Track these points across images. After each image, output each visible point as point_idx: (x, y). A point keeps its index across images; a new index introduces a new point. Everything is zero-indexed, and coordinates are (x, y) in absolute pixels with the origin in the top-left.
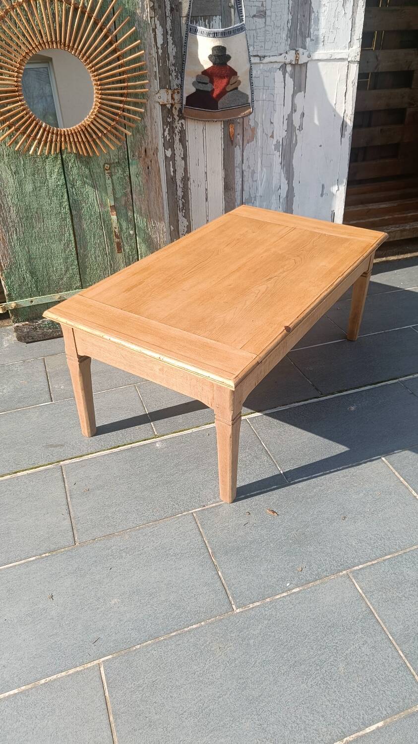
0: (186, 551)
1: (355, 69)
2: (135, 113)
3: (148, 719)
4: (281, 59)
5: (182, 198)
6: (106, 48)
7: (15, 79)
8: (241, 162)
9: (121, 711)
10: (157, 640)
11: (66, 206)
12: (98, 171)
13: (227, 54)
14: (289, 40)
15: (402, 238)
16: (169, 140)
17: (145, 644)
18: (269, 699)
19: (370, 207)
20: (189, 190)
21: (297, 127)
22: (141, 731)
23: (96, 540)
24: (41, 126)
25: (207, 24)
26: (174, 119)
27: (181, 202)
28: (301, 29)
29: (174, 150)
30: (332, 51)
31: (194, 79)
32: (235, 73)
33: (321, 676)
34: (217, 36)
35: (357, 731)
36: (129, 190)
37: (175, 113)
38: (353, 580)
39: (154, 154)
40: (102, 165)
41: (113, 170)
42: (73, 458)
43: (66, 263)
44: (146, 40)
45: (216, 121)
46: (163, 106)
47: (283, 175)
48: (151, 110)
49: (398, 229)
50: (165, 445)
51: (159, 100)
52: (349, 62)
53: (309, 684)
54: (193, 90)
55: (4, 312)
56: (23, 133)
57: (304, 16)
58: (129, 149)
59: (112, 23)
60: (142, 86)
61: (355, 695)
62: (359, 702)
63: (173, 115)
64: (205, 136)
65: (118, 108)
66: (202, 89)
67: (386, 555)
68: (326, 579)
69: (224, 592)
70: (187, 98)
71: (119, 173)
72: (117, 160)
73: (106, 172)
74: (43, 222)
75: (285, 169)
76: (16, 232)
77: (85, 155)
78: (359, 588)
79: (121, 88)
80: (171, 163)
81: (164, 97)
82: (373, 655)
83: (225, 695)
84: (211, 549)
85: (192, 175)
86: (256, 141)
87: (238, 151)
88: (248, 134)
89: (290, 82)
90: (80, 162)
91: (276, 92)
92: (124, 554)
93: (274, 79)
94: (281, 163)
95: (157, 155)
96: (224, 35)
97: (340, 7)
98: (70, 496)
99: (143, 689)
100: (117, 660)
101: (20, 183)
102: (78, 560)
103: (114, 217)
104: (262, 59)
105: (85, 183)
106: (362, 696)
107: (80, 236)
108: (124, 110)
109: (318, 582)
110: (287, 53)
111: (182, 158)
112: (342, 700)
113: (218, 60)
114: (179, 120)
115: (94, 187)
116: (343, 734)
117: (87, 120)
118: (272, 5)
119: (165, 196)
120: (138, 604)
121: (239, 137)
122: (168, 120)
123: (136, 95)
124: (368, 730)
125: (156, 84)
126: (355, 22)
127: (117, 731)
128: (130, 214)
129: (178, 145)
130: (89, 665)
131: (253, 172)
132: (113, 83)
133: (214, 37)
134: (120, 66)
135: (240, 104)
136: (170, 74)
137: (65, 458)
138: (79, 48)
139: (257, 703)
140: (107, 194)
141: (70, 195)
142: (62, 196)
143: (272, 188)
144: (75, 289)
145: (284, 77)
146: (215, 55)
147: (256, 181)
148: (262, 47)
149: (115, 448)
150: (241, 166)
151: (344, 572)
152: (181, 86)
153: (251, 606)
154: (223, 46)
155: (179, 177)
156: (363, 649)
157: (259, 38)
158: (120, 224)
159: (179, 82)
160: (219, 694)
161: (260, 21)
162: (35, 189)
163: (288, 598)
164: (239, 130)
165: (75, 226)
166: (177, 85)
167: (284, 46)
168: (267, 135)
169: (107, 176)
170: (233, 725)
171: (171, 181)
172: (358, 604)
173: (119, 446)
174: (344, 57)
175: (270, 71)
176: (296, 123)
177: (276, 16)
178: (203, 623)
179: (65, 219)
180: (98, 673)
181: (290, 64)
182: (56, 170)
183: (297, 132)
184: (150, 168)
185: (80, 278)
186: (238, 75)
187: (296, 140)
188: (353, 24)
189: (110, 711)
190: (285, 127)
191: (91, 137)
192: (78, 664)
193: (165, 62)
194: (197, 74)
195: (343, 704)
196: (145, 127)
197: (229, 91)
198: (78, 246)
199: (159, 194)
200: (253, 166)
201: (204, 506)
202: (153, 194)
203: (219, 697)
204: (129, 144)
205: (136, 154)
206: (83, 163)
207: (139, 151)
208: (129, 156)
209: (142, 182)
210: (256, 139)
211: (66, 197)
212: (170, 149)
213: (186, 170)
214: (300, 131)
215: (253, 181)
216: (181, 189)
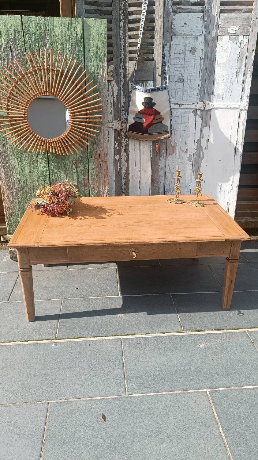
0: (28, 433)
1: (244, 115)
2: (94, 133)
4: (193, 106)
5: (125, 185)
6: (79, 95)
7: (24, 111)
12: (69, 164)
13: (153, 102)
14: (199, 96)
16: (118, 149)
21: (204, 148)
24: (35, 137)
25: (144, 85)
26: (122, 138)
27: (123, 187)
28: (207, 90)
30: (229, 103)
31: (134, 116)
32: (159, 113)
34: (146, 91)
36: (87, 177)
37: (123, 134)
39: (104, 157)
40: (71, 161)
41: (78, 165)
44: (103, 92)
45: (147, 141)
46: (115, 130)
47: (193, 177)
48: (104, 132)
50: (58, 346)
51: (112, 127)
52: (240, 110)
54: (133, 122)
55: (4, 241)
56: (25, 140)
57: (210, 82)
58: (89, 153)
59: (83, 83)
60: (100, 118)
63: (121, 135)
64: (140, 149)
65: (83, 129)
66: (138, 121)
70: (130, 126)
71: (81, 166)
72: (81, 159)
73: (74, 165)
74: (33, 190)
76: (17, 195)
77: (60, 154)
79: (87, 118)
80: (118, 163)
81: (116, 125)
84: (46, 436)
85: (131, 172)
86: (175, 154)
87: (162, 160)
88: (170, 150)
89: (199, 120)
91: (189, 125)
93: (188, 118)
94: (192, 169)
95: (107, 157)
96: (151, 91)
97: (234, 78)
101: (22, 167)
104: (180, 106)
105: (60, 171)
108: (87, 131)
110: (197, 103)
111: (126, 161)
113: (147, 105)
114: (125, 138)
115: (66, 173)
117: (63, 135)
118: (188, 75)
121: (163, 151)
122: (118, 138)
123: (95, 123)
125: (111, 117)
126: (244, 86)
128: (87, 191)
129: (123, 153)
131: (173, 173)
132: (81, 115)
133: (145, 92)
134: (86, 106)
135: (162, 131)
136: (121, 112)
138: (62, 96)
140: (73, 178)
141: (50, 177)
142: (46, 177)
143: (185, 184)
145: (196, 117)
146: (145, 103)
148: (180, 99)
149: (26, 341)
150: (164, 168)
152: (127, 119)
154: (150, 97)
155: (123, 172)
157: (178, 94)
159: (126, 117)
161: (180, 85)
162: (30, 171)
164: (164, 147)
166: (125, 119)
167: (195, 99)
168: (183, 151)
169: (74, 168)
171: (118, 174)
173: (29, 341)
174: (237, 107)
175: (186, 113)
176: (203, 144)
177: (191, 82)
181: (199, 109)
182: (44, 162)
183: (204, 150)
184: (101, 165)
186: (161, 114)
187: (203, 155)
188: (243, 88)
190: (196, 147)
191: (65, 144)
193: (118, 105)
194: (136, 113)
196: (100, 141)
197: (155, 124)
199: (106, 181)
200: (173, 169)
202: (102, 181)
204: (89, 151)
205: (93, 156)
206: (60, 159)
207: (95, 155)
208: (89, 157)
209: (96, 173)
210: (175, 153)
211: (48, 177)
212: (118, 155)
213: (127, 168)
214: (206, 150)
215: (172, 179)
216: (124, 180)
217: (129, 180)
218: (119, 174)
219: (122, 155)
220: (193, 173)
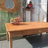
13: (31, 2)
14: (39, 2)
21: (40, 12)
31: (27, 5)
72: (16, 14)
80: (23, 16)
81: (23, 7)
86: (35, 14)
89: (39, 7)
91: (37, 8)
101: (2, 16)
104: (35, 4)
105: (11, 17)
114: (25, 10)
115: (13, 17)
117: (13, 8)
121: (33, 13)
122: (23, 10)
123: (19, 6)
129: (24, 13)
147: (35, 19)
150: (33, 17)
152: (25, 6)
162: (4, 17)
171: (23, 18)
174: (45, 5)
181: (39, 5)
187: (40, 14)
188: (46, 1)
193: (23, 3)
196: (20, 10)
197: (31, 7)
206: (12, 14)
207: (19, 13)
213: (25, 17)
217: (26, 19)
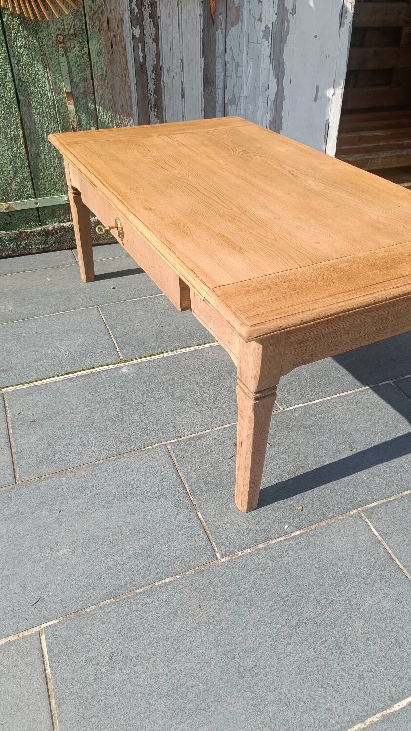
0: (157, 489)
3: (103, 703)
5: (154, 93)
8: (224, 51)
9: (68, 692)
10: (118, 599)
11: (10, 88)
12: (50, 43)
15: (399, 165)
16: (137, 14)
17: (102, 604)
18: (266, 670)
19: (363, 135)
20: (162, 83)
21: (290, 11)
22: (93, 720)
23: (43, 477)
27: (152, 98)
29: (144, 29)
33: (333, 639)
35: (383, 709)
36: (88, 72)
38: (367, 520)
39: (118, 26)
40: (53, 35)
41: (68, 44)
42: (19, 385)
43: (14, 164)
47: (272, 72)
49: (394, 154)
50: (132, 370)
53: (318, 650)
58: (87, 17)
61: (378, 662)
62: (383, 670)
64: (180, 12)
67: (404, 490)
68: (333, 520)
69: (205, 537)
71: (75, 49)
72: (72, 31)
73: (60, 45)
75: (274, 64)
77: (31, 17)
78: (374, 530)
80: (140, 45)
82: (397, 610)
83: (208, 667)
84: (189, 486)
85: (165, 64)
86: (242, 24)
87: (220, 36)
88: (232, 13)
90: (27, 31)
92: (78, 494)
94: (270, 56)
95: (122, 29)
98: (13, 427)
99: (98, 663)
100: (65, 625)
102: (18, 502)
103: (71, 107)
105: (33, 59)
106: (386, 662)
107: (30, 129)
109: (323, 523)
111: (153, 40)
112: (362, 668)
116: (364, 714)
119: (133, 89)
120: (95, 554)
121: (222, 18)
124: (397, 707)
127: (60, 721)
128: (90, 104)
129: (147, 22)
130: (26, 633)
131: (238, 65)
137: (8, 384)
139: (250, 676)
140: (61, 74)
141: (15, 74)
142: (5, 75)
143: (259, 87)
144: (27, 198)
147: (241, 77)
149: (70, 373)
151: (355, 511)
153: (240, 554)
155: (150, 64)
156: (384, 603)
158: (79, 118)
160: (199, 666)
163: (286, 543)
164: (221, 9)
165: (23, 117)
168: (254, 17)
169: (61, 52)
170: (219, 707)
172: (375, 548)
173: (76, 372)
176: (289, 4)
178: (178, 576)
179: (10, 106)
180: (38, 644)
183: (290, 16)
184: (114, 45)
185: (32, 183)
187: (288, 27)
189: (52, 694)
190: (276, 10)
192: (11, 632)
195: (363, 673)
198: (28, 143)
200: (238, 57)
201: (180, 437)
202: (117, 80)
203: (200, 670)
204: (87, 11)
205: (97, 24)
207: (100, 21)
208: (88, 27)
209: (105, 64)
210: (242, 21)
211: (10, 76)
212: (138, 27)
213: (158, 55)
214: (292, 15)
215: (238, 77)
216: (153, 81)
217: (163, 81)
218: (142, 69)
219: (145, 27)
220: (271, 65)
